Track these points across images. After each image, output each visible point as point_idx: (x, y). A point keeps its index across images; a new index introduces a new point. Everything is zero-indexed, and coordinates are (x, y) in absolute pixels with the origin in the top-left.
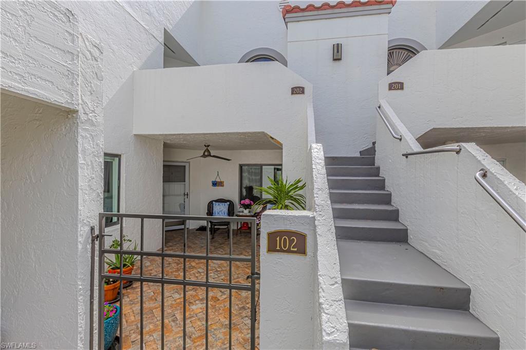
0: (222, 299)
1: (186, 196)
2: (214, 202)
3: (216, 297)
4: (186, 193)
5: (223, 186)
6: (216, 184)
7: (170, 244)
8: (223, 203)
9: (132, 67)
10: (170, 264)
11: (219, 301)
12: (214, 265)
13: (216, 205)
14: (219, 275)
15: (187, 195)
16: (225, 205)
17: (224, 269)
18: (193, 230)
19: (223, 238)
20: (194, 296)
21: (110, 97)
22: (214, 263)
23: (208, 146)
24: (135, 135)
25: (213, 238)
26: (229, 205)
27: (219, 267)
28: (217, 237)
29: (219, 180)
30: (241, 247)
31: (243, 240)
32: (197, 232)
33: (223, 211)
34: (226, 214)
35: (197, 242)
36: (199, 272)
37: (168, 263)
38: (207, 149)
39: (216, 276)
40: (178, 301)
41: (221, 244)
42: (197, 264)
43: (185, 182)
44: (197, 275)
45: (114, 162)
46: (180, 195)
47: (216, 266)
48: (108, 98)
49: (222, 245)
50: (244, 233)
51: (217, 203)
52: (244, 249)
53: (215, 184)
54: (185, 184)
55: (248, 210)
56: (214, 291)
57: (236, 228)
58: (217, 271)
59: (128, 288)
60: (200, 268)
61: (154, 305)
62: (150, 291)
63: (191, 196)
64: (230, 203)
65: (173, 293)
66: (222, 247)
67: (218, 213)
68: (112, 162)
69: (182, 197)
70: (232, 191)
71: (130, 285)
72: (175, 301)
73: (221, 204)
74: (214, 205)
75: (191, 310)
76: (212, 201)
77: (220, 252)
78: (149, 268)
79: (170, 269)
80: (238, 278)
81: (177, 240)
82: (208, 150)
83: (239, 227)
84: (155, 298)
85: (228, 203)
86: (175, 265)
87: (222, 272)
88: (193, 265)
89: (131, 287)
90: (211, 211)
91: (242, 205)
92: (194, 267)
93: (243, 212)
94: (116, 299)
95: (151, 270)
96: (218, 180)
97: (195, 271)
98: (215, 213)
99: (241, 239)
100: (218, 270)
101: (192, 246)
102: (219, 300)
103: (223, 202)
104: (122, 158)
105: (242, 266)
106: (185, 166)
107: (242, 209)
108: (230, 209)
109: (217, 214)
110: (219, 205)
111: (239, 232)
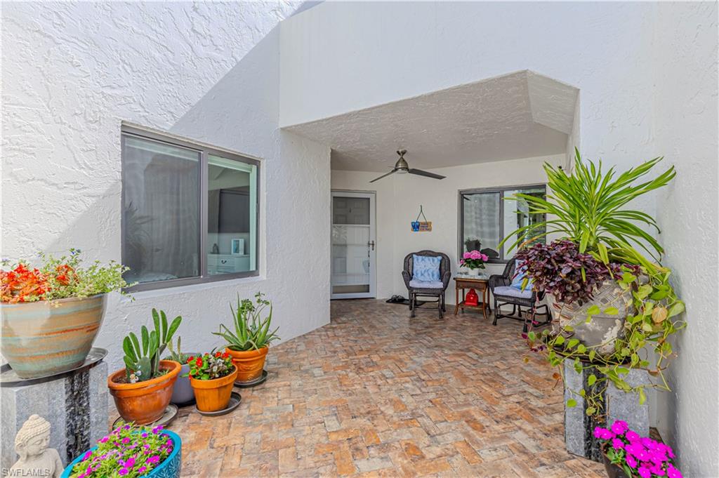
0: (432, 456)
1: (371, 246)
2: (414, 256)
3: (418, 448)
4: (371, 242)
5: (430, 230)
6: (418, 227)
7: (344, 319)
8: (431, 258)
9: (276, 14)
10: (335, 352)
11: (422, 462)
12: (414, 366)
13: (418, 260)
14: (424, 390)
15: (373, 245)
16: (433, 260)
17: (434, 377)
18: (382, 301)
19: (431, 317)
20: (367, 432)
21: (239, 59)
22: (414, 362)
23: (404, 153)
24: (281, 129)
25: (413, 316)
26: (441, 261)
27: (424, 372)
28: (419, 315)
29: (424, 221)
30: (467, 337)
31: (469, 324)
32: (388, 304)
33: (431, 271)
34: (436, 276)
35: (386, 320)
36: (384, 376)
37: (332, 349)
38: (402, 158)
39: (418, 392)
40: (334, 437)
41: (427, 327)
42: (382, 358)
43: (369, 224)
44: (379, 382)
45: (251, 175)
46: (363, 245)
47: (419, 368)
48: (236, 60)
49: (431, 330)
50: (470, 312)
51: (420, 257)
52: (473, 341)
53: (416, 227)
54: (369, 227)
55: (476, 270)
56: (413, 429)
57: (455, 304)
58: (420, 380)
59: (256, 388)
60: (386, 367)
61: (285, 436)
62: (287, 401)
63: (378, 246)
64: (443, 258)
65: (327, 416)
66: (430, 332)
67: (422, 275)
68: (249, 173)
69: (366, 249)
70: (445, 239)
71: (261, 383)
72: (327, 436)
73: (426, 259)
74: (415, 260)
75: (357, 471)
76: (412, 254)
77: (425, 342)
78: (302, 356)
79: (335, 362)
80: (467, 404)
81: (356, 313)
82: (404, 160)
83: (460, 300)
84: (292, 420)
85: (440, 258)
86: (344, 355)
87: (430, 384)
88: (374, 360)
89: (262, 385)
90: (410, 271)
91: (466, 261)
92: (375, 365)
93: (466, 273)
94: (227, 408)
95: (303, 359)
96: (421, 220)
97: (376, 373)
98: (417, 274)
99: (464, 321)
100: (423, 377)
101: (377, 326)
102: (423, 457)
103: (431, 256)
104: (261, 167)
105: (472, 377)
106: (369, 199)
107: (464, 269)
108: (443, 268)
109: (419, 275)
110: (423, 260)
111: (460, 309)
